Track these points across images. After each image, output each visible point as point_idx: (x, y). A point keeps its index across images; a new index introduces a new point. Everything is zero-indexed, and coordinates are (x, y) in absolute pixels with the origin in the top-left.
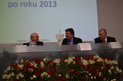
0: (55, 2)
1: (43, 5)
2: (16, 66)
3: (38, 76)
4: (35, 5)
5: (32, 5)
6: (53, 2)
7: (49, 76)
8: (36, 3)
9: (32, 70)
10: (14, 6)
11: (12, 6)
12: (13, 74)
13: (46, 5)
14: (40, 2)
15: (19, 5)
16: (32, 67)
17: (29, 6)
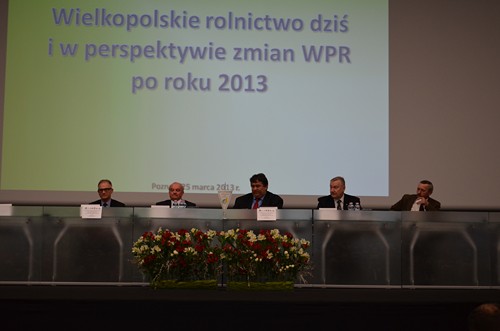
0: (264, 78)
1: (229, 86)
2: (151, 237)
3: (181, 252)
4: (205, 85)
5: (197, 84)
6: (258, 77)
7: (196, 253)
8: (209, 80)
9: (173, 243)
10: (148, 87)
11: (141, 87)
12: (146, 247)
13: (237, 86)
14: (221, 76)
15: (161, 83)
16: (174, 239)
17: (189, 88)
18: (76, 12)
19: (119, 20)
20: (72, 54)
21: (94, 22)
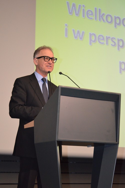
18: (82, 8)
19: (109, 19)
20: (81, 38)
21: (94, 17)
